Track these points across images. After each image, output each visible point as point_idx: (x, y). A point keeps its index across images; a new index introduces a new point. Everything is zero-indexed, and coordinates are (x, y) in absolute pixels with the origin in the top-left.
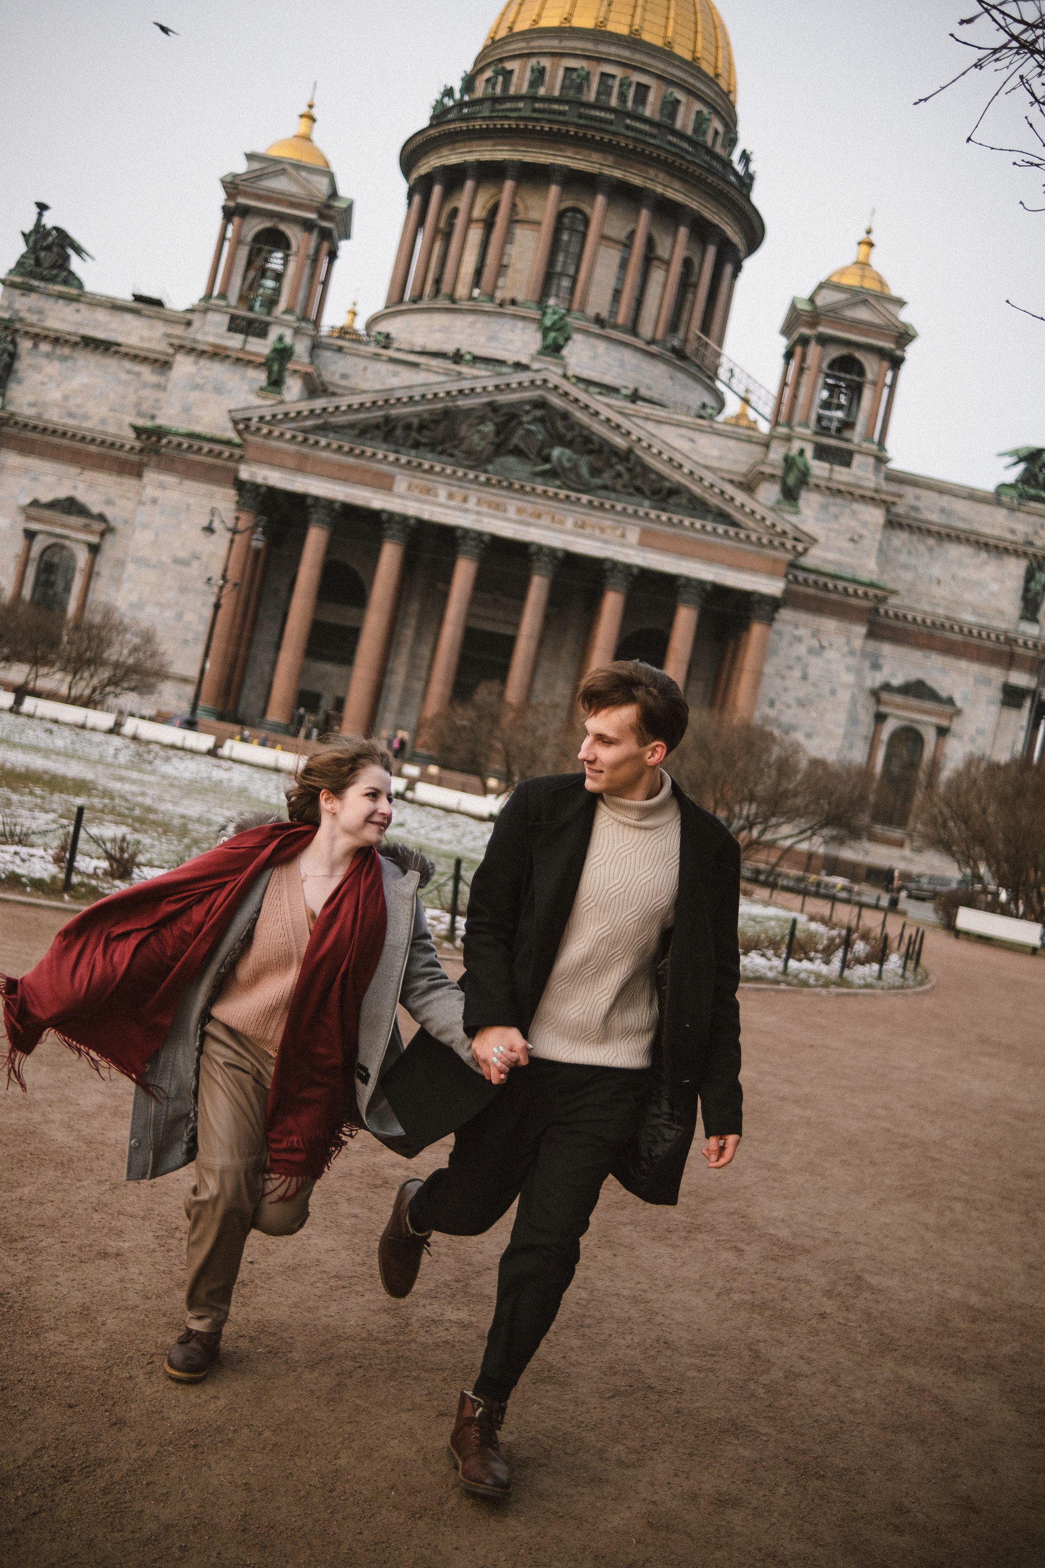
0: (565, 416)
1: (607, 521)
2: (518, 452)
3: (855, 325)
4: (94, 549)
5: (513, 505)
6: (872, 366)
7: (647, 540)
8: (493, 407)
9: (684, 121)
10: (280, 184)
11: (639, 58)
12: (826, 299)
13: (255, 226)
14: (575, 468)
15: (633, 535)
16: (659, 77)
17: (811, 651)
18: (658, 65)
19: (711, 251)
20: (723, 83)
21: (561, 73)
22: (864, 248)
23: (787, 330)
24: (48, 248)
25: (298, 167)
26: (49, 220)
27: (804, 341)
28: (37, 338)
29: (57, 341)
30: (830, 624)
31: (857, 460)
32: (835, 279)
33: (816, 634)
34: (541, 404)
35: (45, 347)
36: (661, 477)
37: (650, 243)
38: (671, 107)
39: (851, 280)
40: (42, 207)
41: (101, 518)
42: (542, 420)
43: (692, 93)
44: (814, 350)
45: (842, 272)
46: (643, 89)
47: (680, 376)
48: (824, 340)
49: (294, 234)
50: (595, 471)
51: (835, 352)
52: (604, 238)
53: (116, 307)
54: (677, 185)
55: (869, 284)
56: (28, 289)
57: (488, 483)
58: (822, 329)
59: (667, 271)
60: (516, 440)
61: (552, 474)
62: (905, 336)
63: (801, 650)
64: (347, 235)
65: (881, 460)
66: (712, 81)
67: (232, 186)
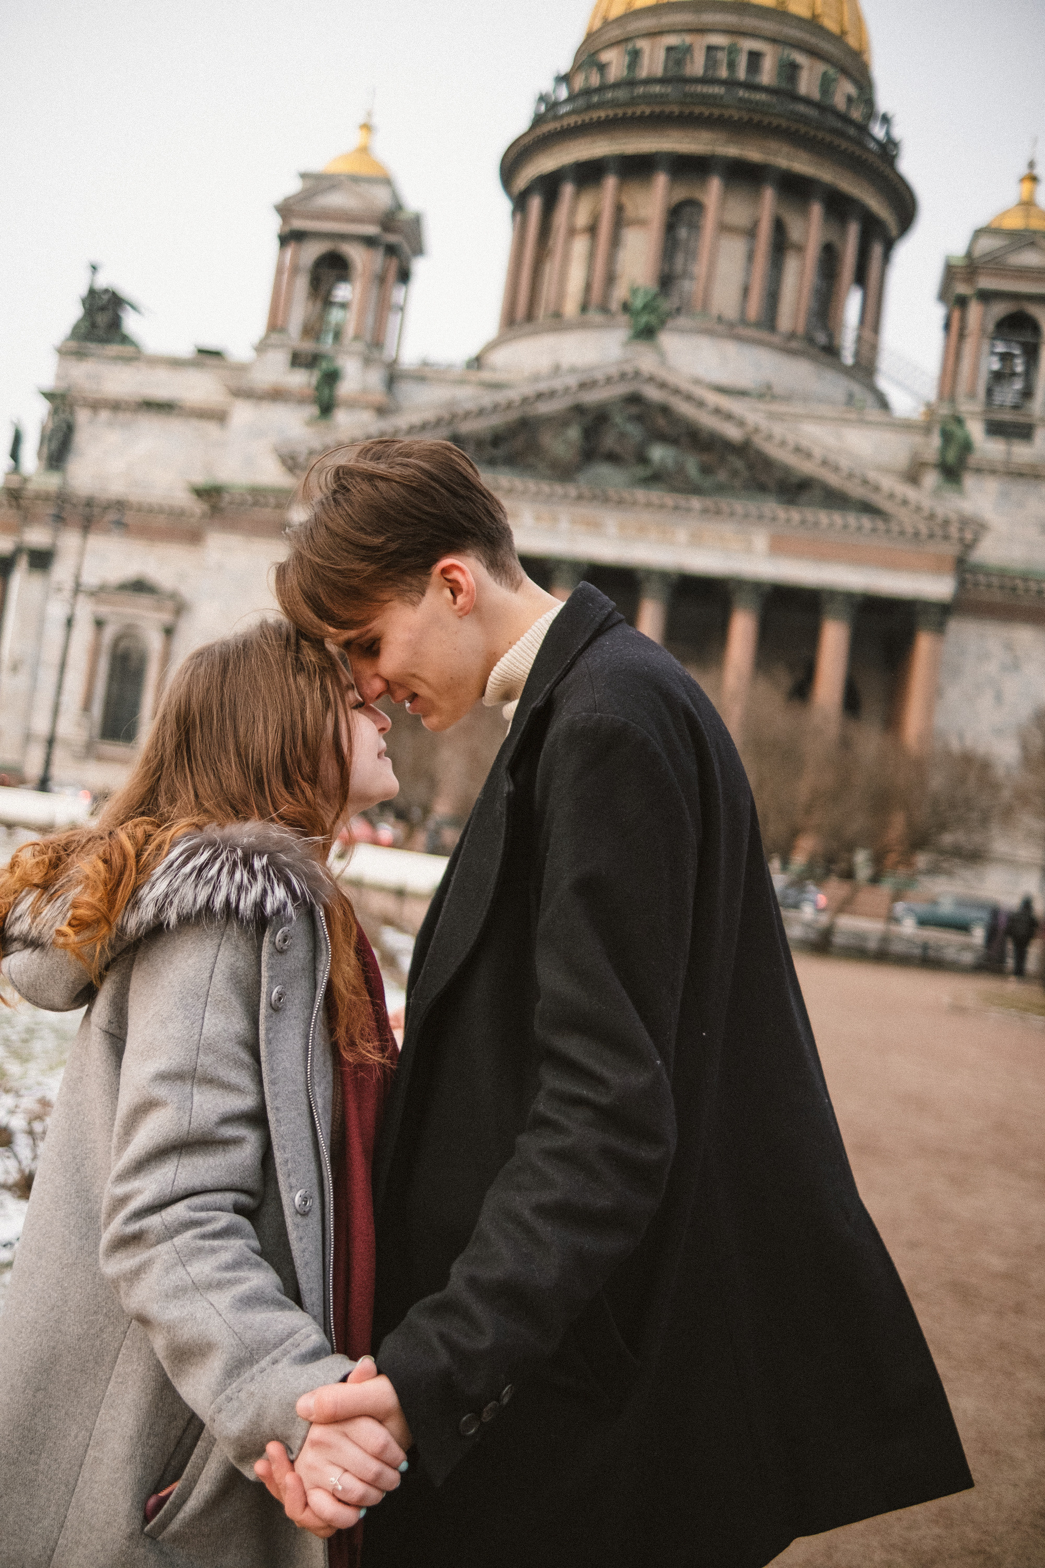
0: (665, 410)
1: (727, 529)
2: (612, 458)
3: (1023, 273)
4: (169, 632)
5: (611, 520)
7: (778, 547)
8: (579, 410)
9: (808, 84)
10: (335, 200)
11: (749, 22)
12: (985, 247)
13: (312, 251)
14: (681, 469)
15: (760, 541)
16: (773, 40)
17: (1004, 668)
18: (768, 26)
19: (853, 231)
20: (852, 41)
21: (661, 55)
22: (1027, 185)
23: (945, 294)
24: (103, 309)
25: (355, 179)
27: (962, 302)
28: (96, 406)
29: (116, 406)
30: (1025, 635)
31: (1041, 434)
32: (995, 224)
33: (1009, 647)
34: (635, 399)
35: (104, 415)
36: (787, 469)
37: (779, 227)
38: (790, 70)
39: (1015, 222)
40: (94, 268)
41: (173, 596)
42: (639, 419)
43: (814, 53)
44: (975, 311)
45: (1005, 214)
46: (755, 58)
48: (986, 297)
49: (357, 255)
50: (706, 470)
51: (1000, 310)
52: (724, 228)
53: (176, 363)
54: (804, 155)
56: (80, 355)
57: (580, 497)
58: (986, 283)
59: (804, 258)
60: (609, 441)
61: (656, 478)
63: (992, 668)
64: (418, 250)
66: (838, 39)
67: (285, 210)
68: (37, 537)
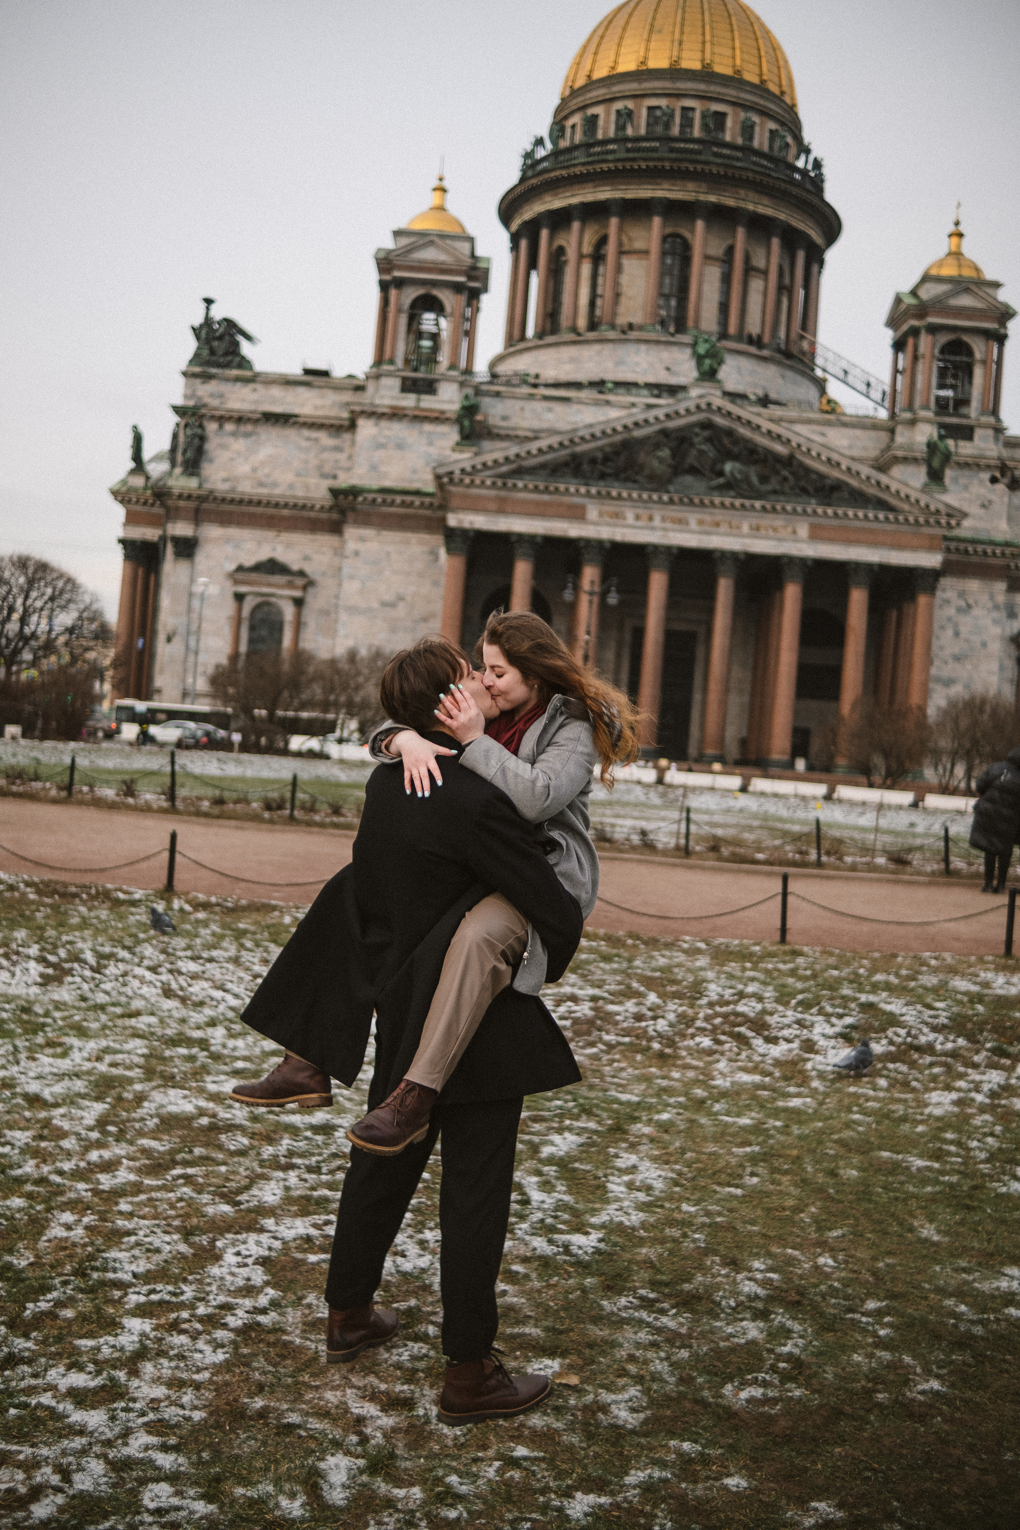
0: (730, 433)
1: (778, 521)
2: (693, 471)
4: (299, 603)
5: (693, 518)
6: (978, 347)
7: (816, 535)
8: (664, 433)
9: (760, 140)
10: (429, 255)
11: (715, 89)
12: (928, 292)
13: (411, 294)
14: (747, 479)
15: (803, 531)
16: (733, 104)
17: (959, 610)
18: (731, 93)
19: (801, 256)
20: (787, 99)
21: (644, 112)
22: (955, 240)
23: (892, 322)
24: (220, 338)
25: (443, 236)
26: (217, 313)
27: (915, 332)
28: (221, 420)
29: (240, 419)
30: (973, 585)
31: (978, 433)
32: (934, 272)
33: (962, 594)
34: (707, 425)
35: (229, 427)
36: (822, 476)
37: (747, 259)
38: (748, 130)
39: (949, 271)
40: (209, 302)
41: (301, 574)
42: (709, 440)
43: (764, 113)
44: (925, 342)
45: (940, 263)
46: (720, 117)
47: (790, 374)
48: (933, 329)
49: (447, 298)
50: (764, 479)
51: (944, 339)
52: (707, 258)
53: (288, 382)
54: (766, 201)
55: (967, 273)
56: (206, 377)
57: (671, 502)
58: (932, 320)
59: (766, 280)
60: (691, 459)
61: (729, 486)
62: (1005, 314)
63: (951, 611)
64: (485, 289)
65: (999, 430)
66: (778, 99)
67: (385, 263)
68: (181, 529)
